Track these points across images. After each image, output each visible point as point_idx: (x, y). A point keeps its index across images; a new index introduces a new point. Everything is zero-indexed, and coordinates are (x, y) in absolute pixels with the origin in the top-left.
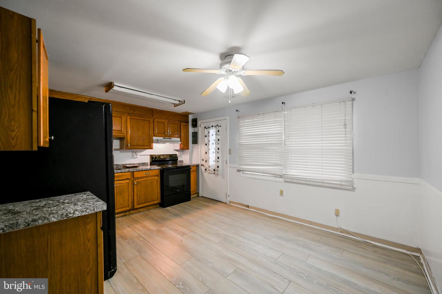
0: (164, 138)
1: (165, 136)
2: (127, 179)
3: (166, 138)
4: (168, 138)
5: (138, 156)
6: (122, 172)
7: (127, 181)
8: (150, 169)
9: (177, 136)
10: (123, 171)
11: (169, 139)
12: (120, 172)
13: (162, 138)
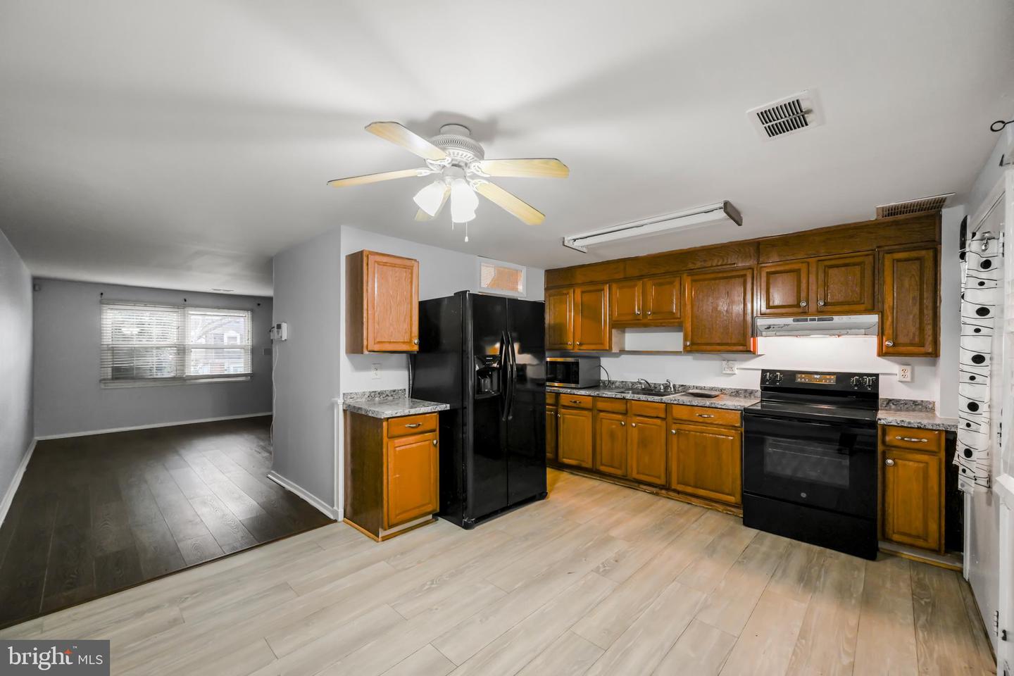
0: (794, 321)
1: (804, 313)
2: (657, 417)
3: (806, 320)
4: (814, 320)
5: (736, 371)
6: (647, 401)
7: (658, 421)
8: (713, 406)
9: (862, 307)
10: (649, 400)
11: (819, 320)
12: (644, 399)
13: (789, 320)
